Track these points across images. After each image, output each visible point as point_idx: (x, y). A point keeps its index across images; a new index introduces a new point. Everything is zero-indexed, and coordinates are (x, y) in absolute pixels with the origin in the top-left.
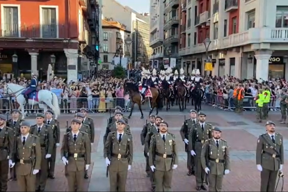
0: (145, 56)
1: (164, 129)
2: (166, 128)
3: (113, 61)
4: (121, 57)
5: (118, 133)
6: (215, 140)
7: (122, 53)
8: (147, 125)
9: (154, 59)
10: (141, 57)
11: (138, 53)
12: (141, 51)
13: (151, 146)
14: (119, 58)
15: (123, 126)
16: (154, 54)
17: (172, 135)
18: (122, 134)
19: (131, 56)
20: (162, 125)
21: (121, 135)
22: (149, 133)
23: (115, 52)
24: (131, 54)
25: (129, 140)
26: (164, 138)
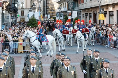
0: (53, 10)
1: (67, 63)
2: (69, 62)
3: (29, 15)
4: (34, 11)
5: (32, 67)
6: (105, 69)
7: (35, 9)
8: (54, 60)
9: (60, 12)
10: (49, 11)
11: (48, 8)
12: (50, 6)
13: (58, 76)
14: (33, 12)
15: (35, 61)
16: (60, 8)
17: (74, 67)
18: (35, 67)
19: (42, 11)
20: (66, 60)
21: (33, 68)
22: (55, 66)
23: (30, 8)
24: (42, 9)
25: (40, 71)
26: (67, 70)
